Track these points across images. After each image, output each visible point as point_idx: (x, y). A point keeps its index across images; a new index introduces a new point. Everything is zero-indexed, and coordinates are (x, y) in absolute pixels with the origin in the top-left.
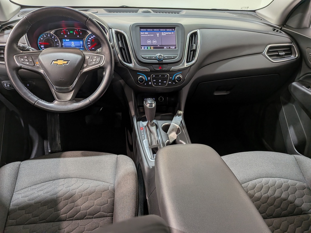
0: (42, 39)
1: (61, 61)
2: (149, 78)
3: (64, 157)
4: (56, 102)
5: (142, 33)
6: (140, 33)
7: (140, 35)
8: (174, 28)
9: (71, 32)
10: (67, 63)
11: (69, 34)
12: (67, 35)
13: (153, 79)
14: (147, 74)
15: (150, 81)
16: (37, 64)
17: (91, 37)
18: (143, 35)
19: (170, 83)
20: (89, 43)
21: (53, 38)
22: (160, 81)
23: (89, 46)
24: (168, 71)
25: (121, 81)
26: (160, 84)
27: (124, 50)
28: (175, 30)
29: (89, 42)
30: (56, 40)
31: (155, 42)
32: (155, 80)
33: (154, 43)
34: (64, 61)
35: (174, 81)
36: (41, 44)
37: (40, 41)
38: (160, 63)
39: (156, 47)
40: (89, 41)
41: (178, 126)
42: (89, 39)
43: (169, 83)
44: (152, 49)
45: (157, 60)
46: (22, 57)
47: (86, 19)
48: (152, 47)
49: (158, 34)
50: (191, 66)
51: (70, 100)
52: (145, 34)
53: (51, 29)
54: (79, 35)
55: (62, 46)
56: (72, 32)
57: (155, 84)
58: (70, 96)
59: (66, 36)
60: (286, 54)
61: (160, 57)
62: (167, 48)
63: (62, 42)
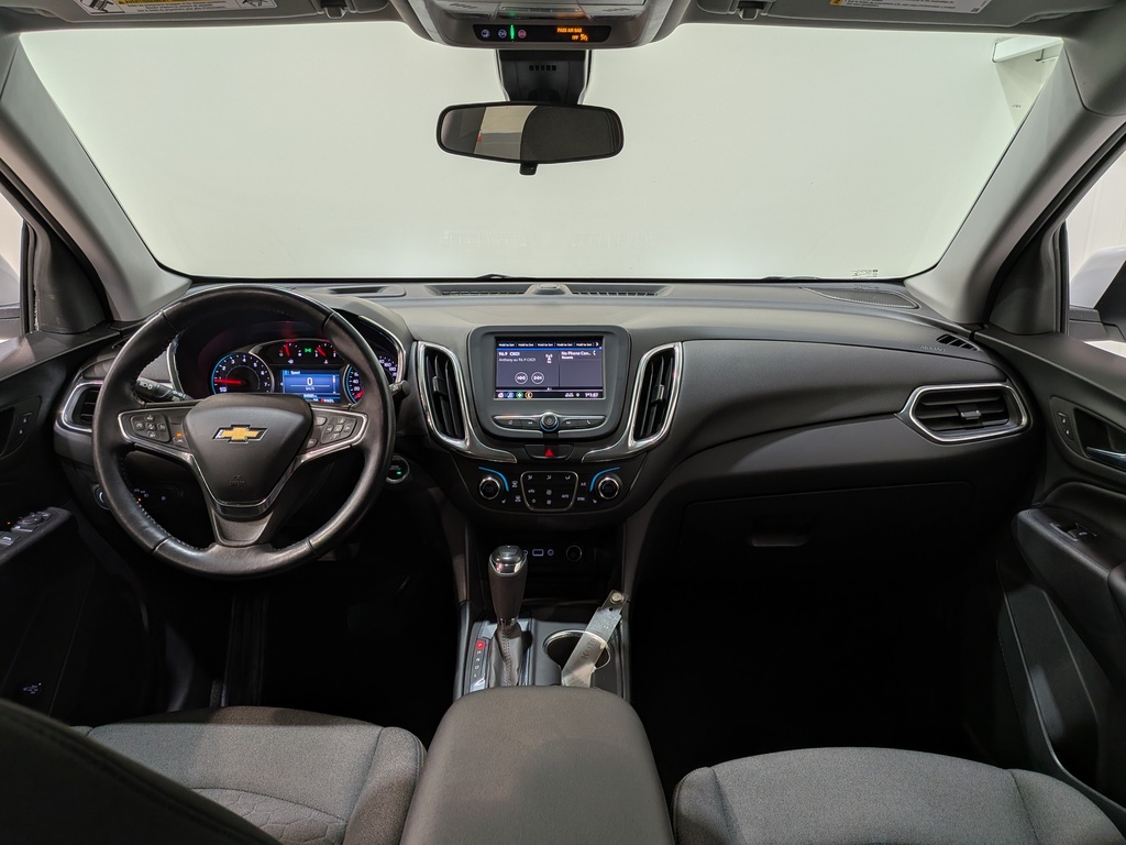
0: (224, 368)
1: (244, 429)
2: (515, 484)
3: (220, 722)
4: (216, 548)
5: (501, 354)
6: (496, 353)
7: (496, 357)
8: (600, 339)
9: (306, 350)
10: (258, 437)
11: (300, 355)
12: (295, 357)
13: (528, 485)
14: (508, 470)
15: (517, 491)
16: (180, 437)
18: (505, 360)
19: (583, 499)
20: (355, 381)
21: (255, 365)
22: (549, 492)
23: (357, 389)
24: (575, 464)
25: (434, 491)
26: (549, 502)
27: (445, 398)
28: (600, 345)
30: (263, 373)
31: (538, 378)
32: (532, 491)
33: (537, 381)
34: (252, 429)
35: (595, 493)
36: (221, 385)
37: (218, 375)
38: (551, 437)
39: (540, 393)
41: (604, 644)
43: (579, 499)
44: (529, 397)
45: (541, 430)
46: (140, 417)
47: (324, 317)
48: (529, 393)
49: (549, 357)
50: (648, 450)
51: (256, 543)
52: (510, 355)
53: (252, 343)
55: (278, 388)
56: (310, 350)
57: (534, 501)
58: (258, 530)
59: (291, 362)
60: (984, 417)
61: (550, 422)
62: (575, 397)
63: (278, 378)
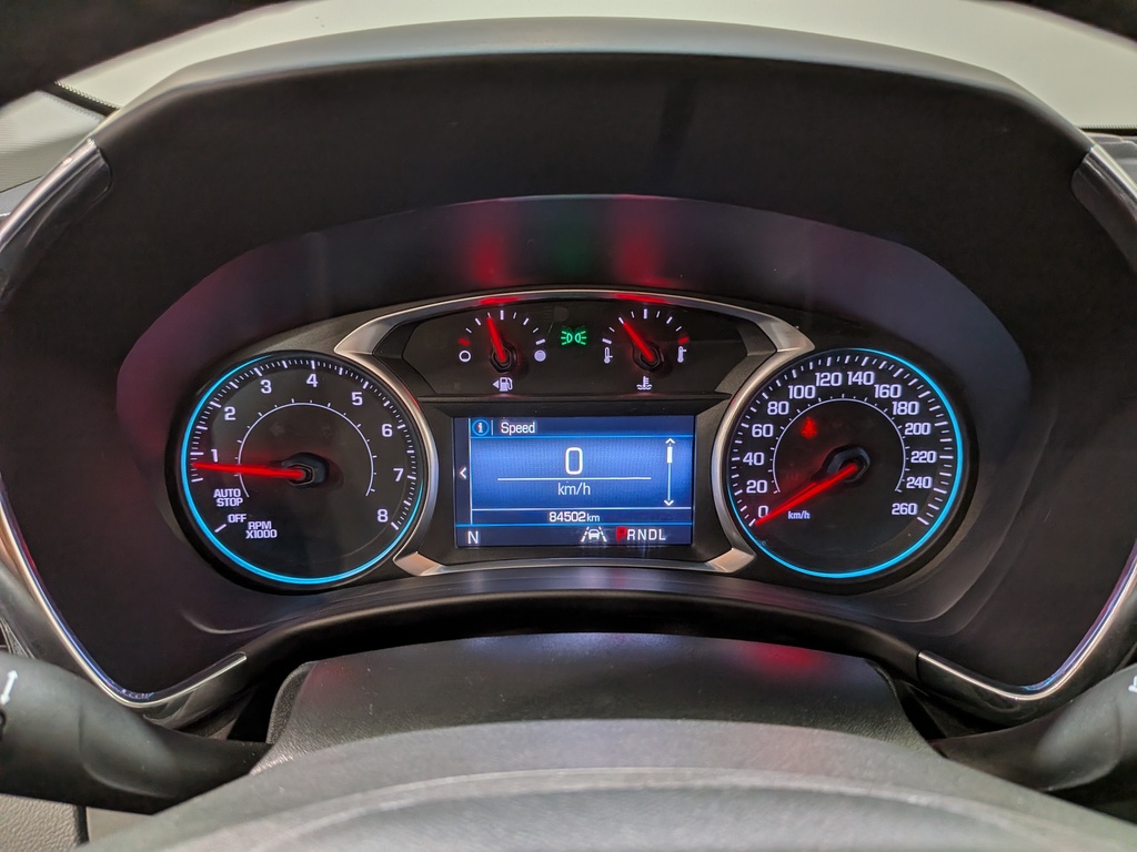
0: (230, 413)
9: (568, 337)
11: (540, 356)
12: (522, 370)
17: (793, 391)
21: (357, 398)
23: (756, 486)
29: (763, 445)
30: (388, 431)
36: (216, 477)
37: (205, 441)
40: (760, 431)
42: (762, 417)
53: (347, 310)
54: (663, 369)
55: (451, 493)
56: (580, 337)
59: (504, 384)
63: (452, 454)
